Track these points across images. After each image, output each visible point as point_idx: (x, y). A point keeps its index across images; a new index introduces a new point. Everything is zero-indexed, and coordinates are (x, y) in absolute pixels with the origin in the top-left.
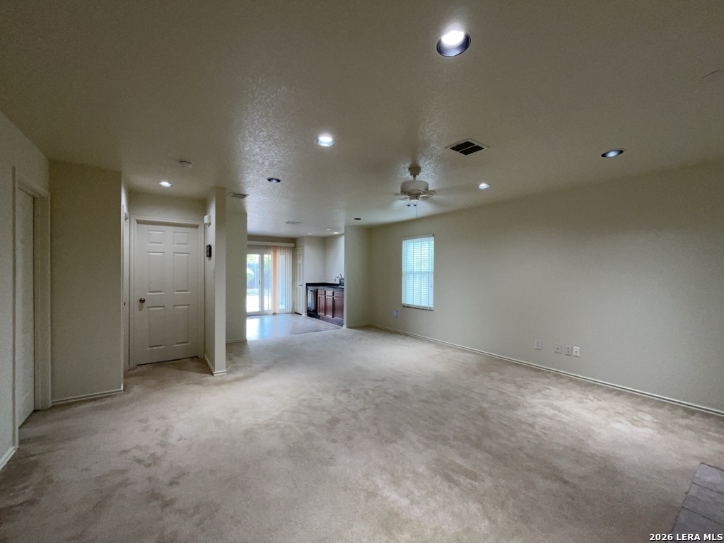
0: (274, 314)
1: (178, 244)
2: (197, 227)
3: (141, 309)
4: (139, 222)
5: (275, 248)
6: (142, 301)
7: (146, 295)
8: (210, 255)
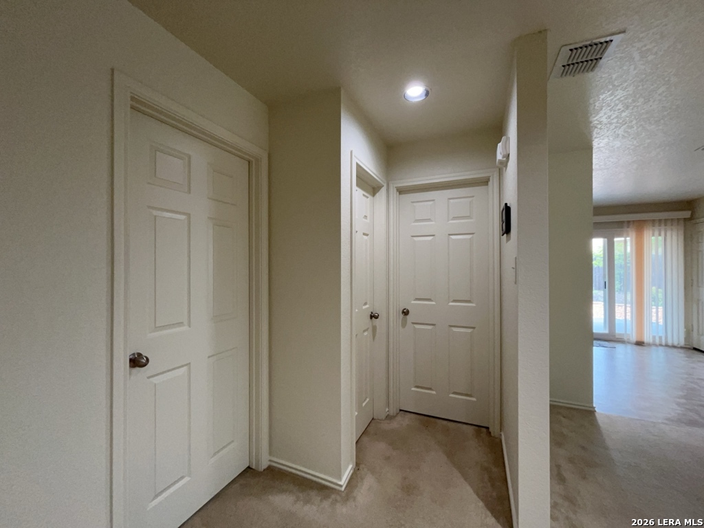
0: (640, 344)
1: (454, 218)
2: (485, 182)
3: (404, 324)
4: (401, 191)
5: (640, 226)
6: (406, 313)
7: (412, 304)
8: (507, 230)
